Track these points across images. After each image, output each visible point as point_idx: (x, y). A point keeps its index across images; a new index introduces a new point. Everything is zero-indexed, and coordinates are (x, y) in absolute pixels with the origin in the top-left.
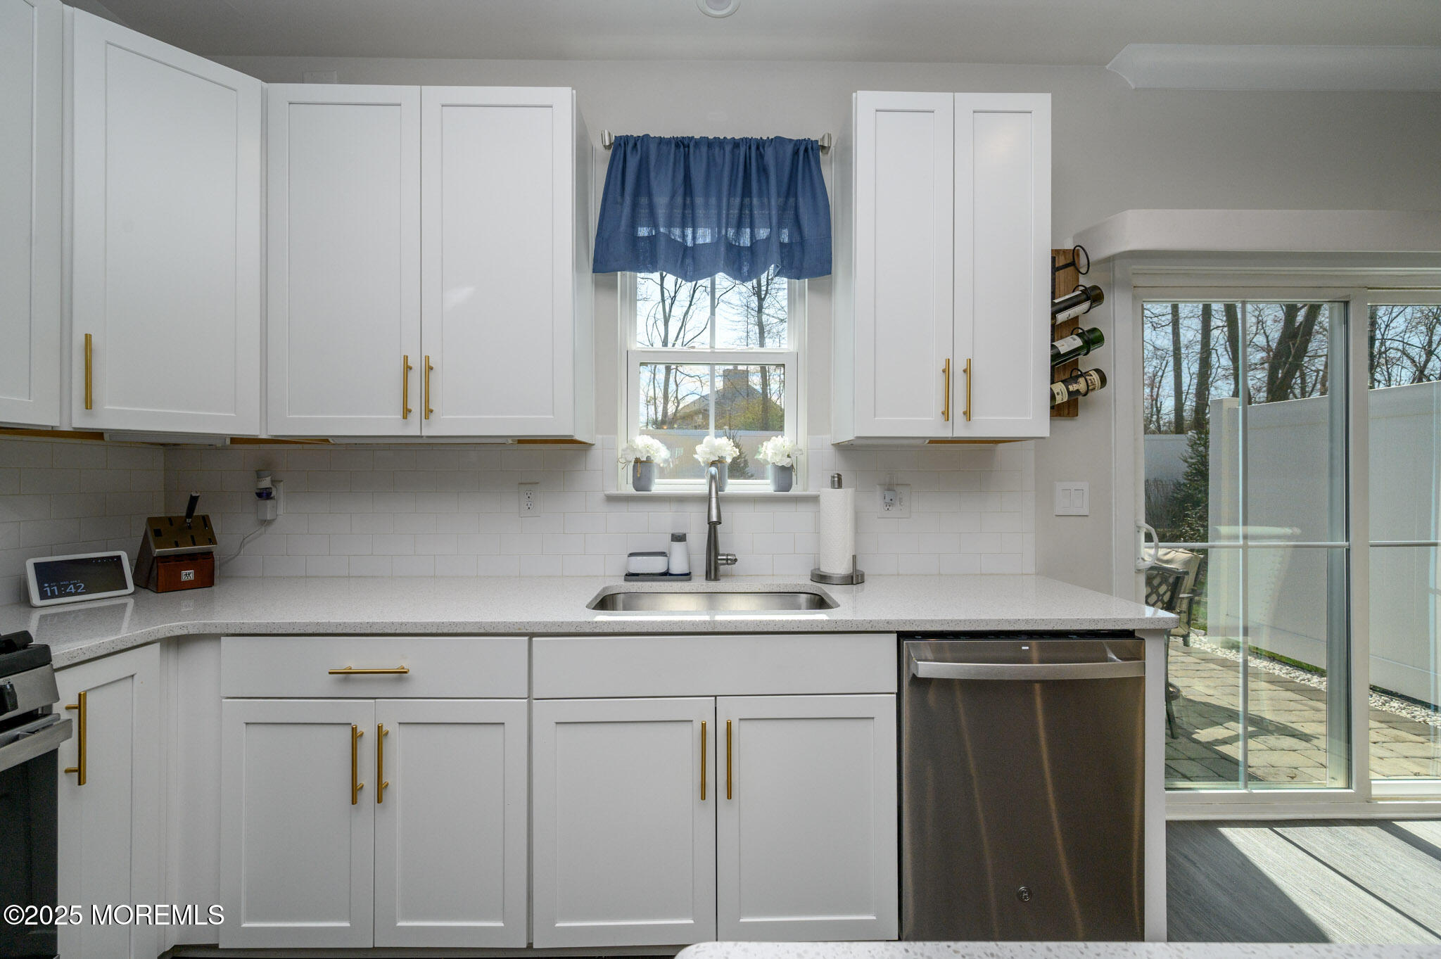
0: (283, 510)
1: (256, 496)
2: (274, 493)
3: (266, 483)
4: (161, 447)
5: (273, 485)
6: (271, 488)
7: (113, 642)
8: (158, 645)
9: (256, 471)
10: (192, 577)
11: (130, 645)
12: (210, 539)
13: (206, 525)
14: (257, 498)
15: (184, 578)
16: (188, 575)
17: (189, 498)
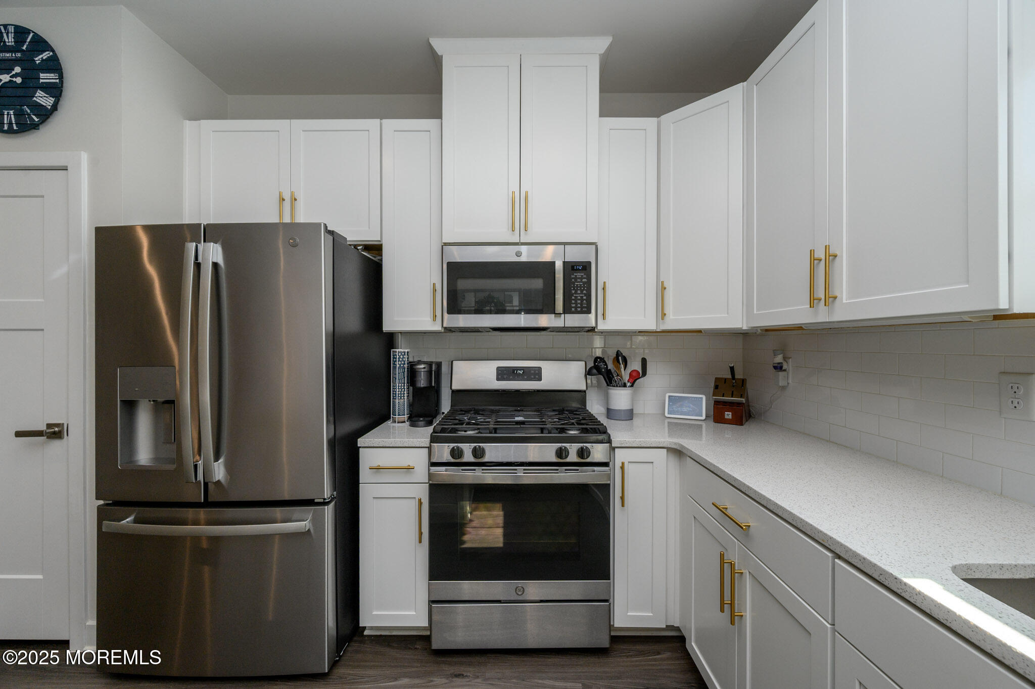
0: (791, 378)
1: (773, 368)
2: (785, 367)
3: (779, 359)
4: (741, 335)
5: (785, 360)
6: (782, 363)
7: (640, 441)
8: (665, 450)
9: (774, 350)
10: (730, 417)
11: (648, 446)
12: (741, 395)
13: (742, 386)
14: (774, 370)
15: (726, 417)
16: (728, 415)
17: (729, 370)
